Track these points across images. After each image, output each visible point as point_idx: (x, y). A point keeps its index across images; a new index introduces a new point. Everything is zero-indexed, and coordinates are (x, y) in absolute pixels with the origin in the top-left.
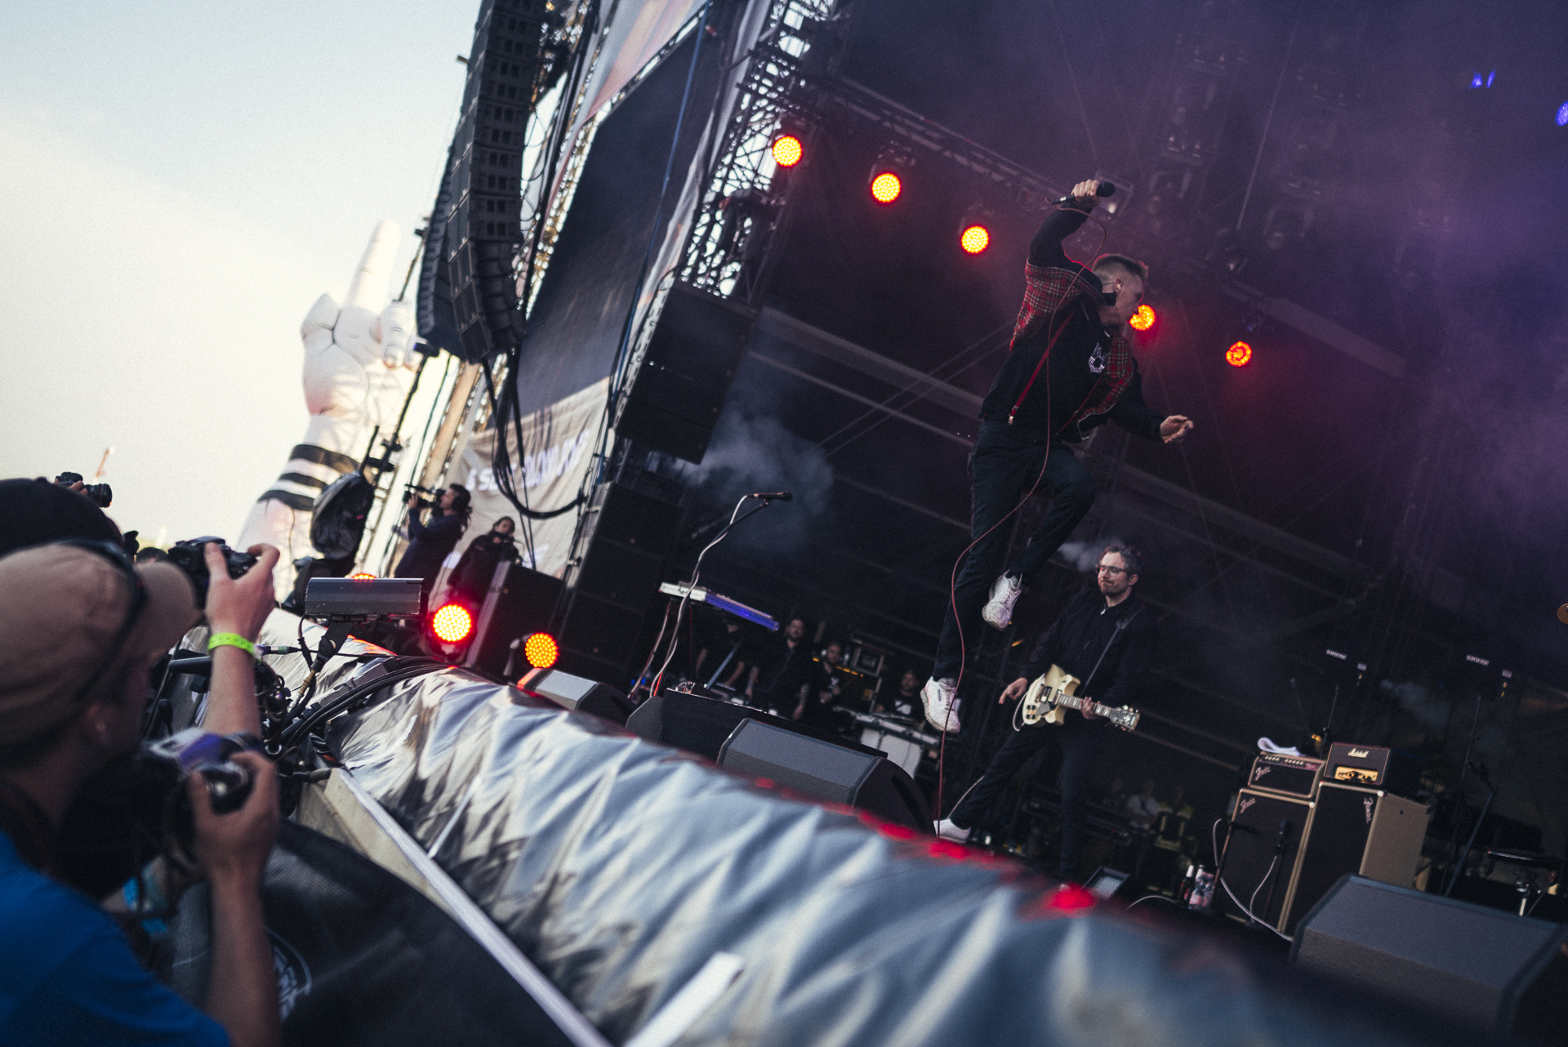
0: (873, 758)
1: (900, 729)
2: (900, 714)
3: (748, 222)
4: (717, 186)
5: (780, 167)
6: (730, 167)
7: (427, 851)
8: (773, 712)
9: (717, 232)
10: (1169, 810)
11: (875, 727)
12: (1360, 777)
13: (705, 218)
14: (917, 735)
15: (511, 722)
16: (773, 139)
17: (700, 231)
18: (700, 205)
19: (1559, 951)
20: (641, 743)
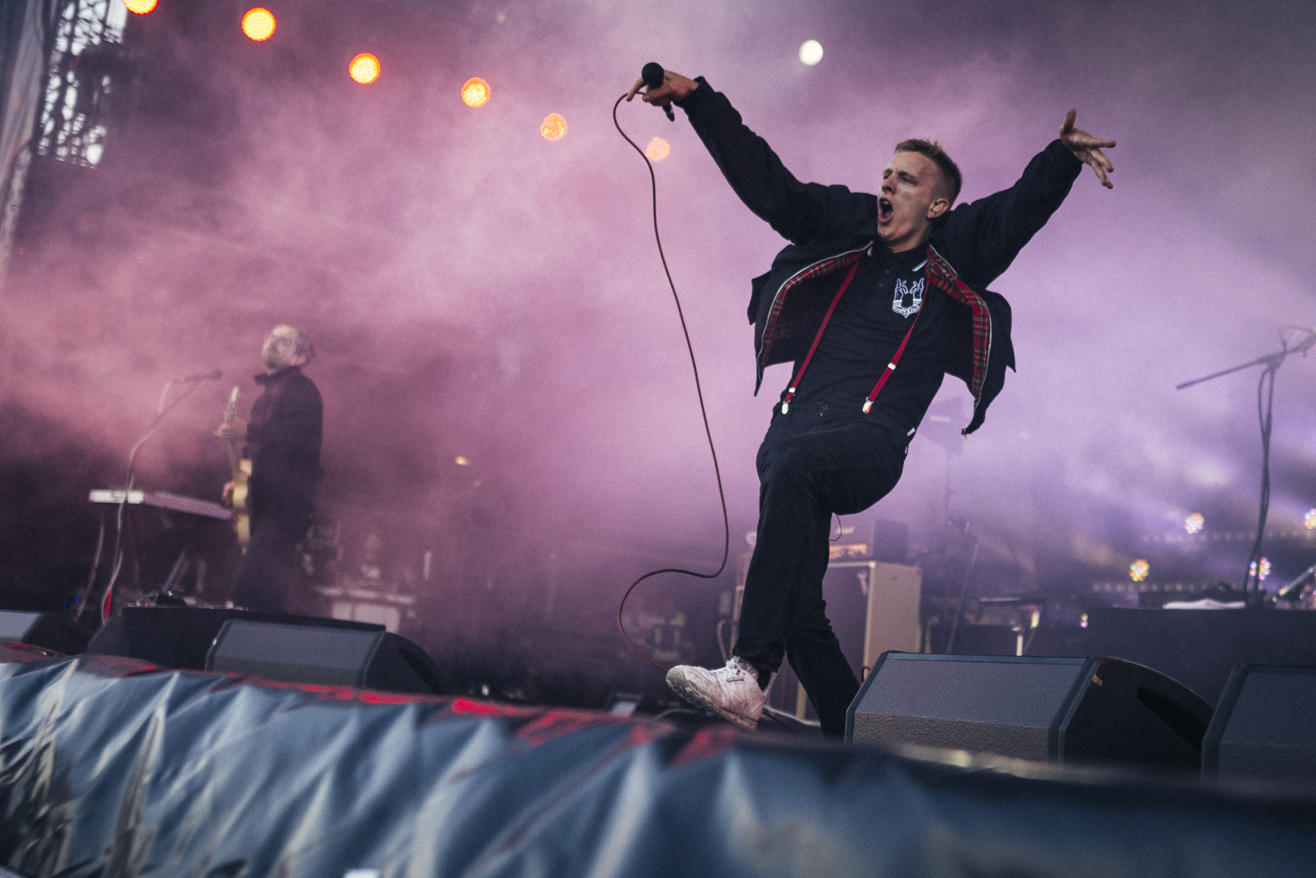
0: (375, 634)
1: (370, 595)
2: (369, 579)
3: (106, 81)
4: (62, 44)
5: (132, 16)
6: (75, 20)
8: (230, 605)
9: (71, 96)
10: (661, 621)
11: (346, 598)
12: (851, 553)
13: (55, 82)
14: (391, 598)
17: (52, 97)
18: (47, 66)
19: (1092, 682)
20: (182, 675)
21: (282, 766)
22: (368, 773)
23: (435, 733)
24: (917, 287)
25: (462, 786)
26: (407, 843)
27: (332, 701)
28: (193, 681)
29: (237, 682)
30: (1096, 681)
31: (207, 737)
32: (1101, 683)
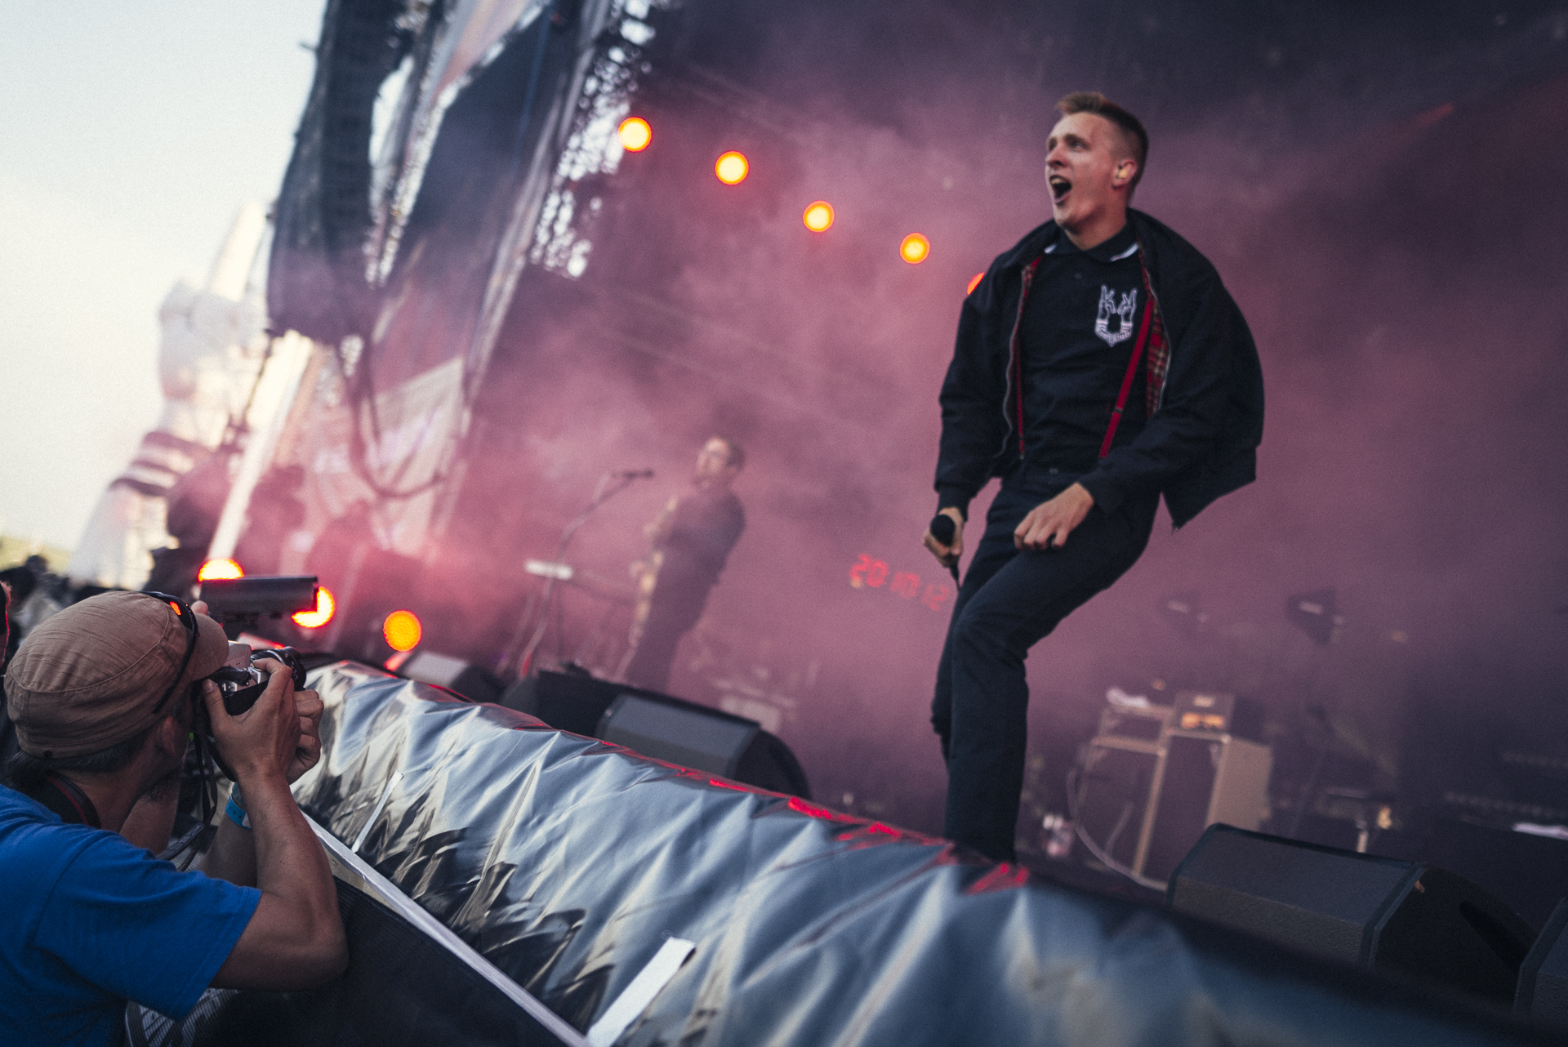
0: (750, 729)
1: (758, 693)
2: (758, 678)
3: (597, 204)
4: (564, 169)
5: (627, 152)
6: (578, 150)
7: (350, 847)
9: (566, 214)
11: (737, 693)
12: (1206, 724)
13: (554, 201)
14: (776, 699)
15: (423, 718)
16: (619, 124)
17: (549, 214)
18: (549, 186)
19: (1414, 888)
20: (562, 734)
21: (630, 831)
22: (702, 851)
23: (768, 824)
24: (1126, 305)
25: (782, 876)
26: (722, 922)
27: (687, 779)
28: (571, 742)
29: (607, 749)
30: (1418, 887)
31: (573, 793)
32: (1423, 890)
